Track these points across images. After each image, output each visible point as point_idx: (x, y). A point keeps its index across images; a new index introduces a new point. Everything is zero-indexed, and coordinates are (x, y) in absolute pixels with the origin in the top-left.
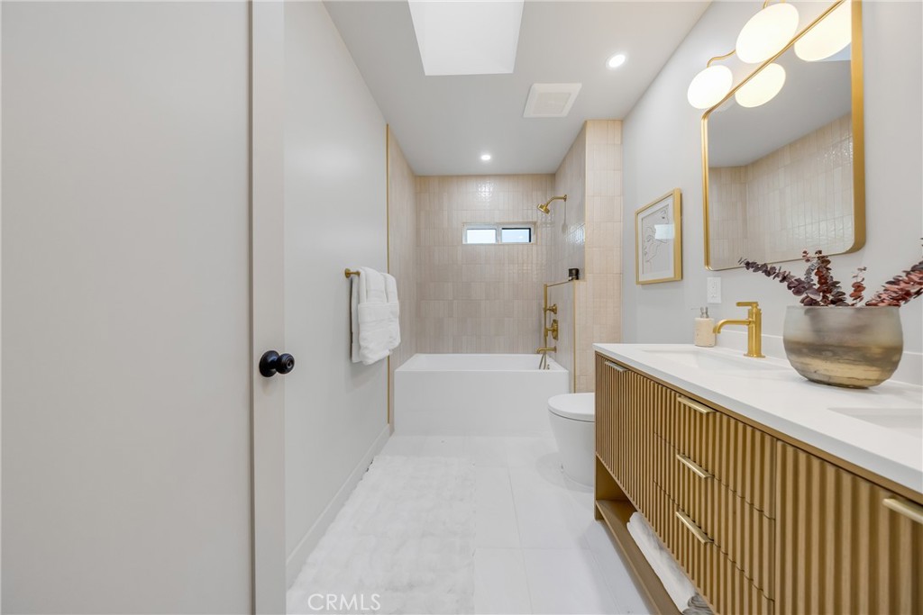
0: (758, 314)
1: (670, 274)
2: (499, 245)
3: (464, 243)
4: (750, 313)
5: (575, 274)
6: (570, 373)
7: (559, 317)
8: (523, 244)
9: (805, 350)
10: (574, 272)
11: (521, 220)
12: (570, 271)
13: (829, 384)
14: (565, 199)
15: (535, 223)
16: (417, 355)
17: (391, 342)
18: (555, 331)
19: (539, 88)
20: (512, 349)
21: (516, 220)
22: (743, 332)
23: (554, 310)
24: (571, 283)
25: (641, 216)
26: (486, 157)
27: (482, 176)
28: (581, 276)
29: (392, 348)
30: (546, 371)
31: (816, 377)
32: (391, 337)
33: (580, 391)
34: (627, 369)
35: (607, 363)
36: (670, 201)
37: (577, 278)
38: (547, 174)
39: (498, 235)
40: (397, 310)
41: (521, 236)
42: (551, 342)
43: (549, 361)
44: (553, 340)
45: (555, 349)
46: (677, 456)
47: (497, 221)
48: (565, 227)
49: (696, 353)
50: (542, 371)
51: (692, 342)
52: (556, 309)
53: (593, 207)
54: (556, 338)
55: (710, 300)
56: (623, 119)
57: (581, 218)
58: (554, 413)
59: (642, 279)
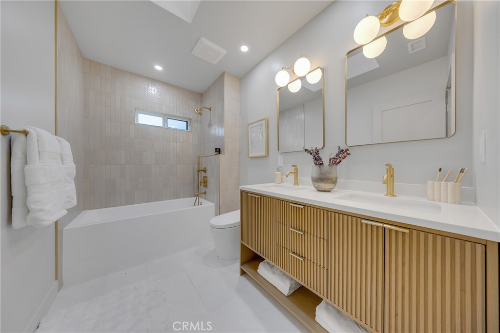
0: (297, 169)
1: (263, 153)
2: (165, 128)
3: (136, 122)
4: (295, 169)
5: (218, 151)
6: (216, 205)
7: (208, 174)
8: (183, 131)
9: (319, 181)
10: (218, 150)
11: (182, 116)
12: (216, 149)
13: (324, 191)
14: (210, 110)
15: (190, 120)
16: (84, 211)
17: (68, 202)
18: (205, 183)
19: (204, 41)
20: (176, 196)
21: (178, 115)
22: (292, 177)
23: (205, 171)
24: (216, 156)
25: (250, 127)
26: (158, 68)
27: (154, 80)
28: (221, 152)
29: (70, 207)
30: (200, 206)
31: (322, 189)
32: (68, 197)
33: (223, 213)
34: (261, 196)
35: (250, 195)
36: (263, 122)
37: (220, 153)
38: (197, 93)
39: (165, 122)
40: (74, 172)
41: (182, 125)
42: (203, 189)
43: (201, 200)
44: (203, 188)
45: (205, 193)
46: (290, 229)
47: (165, 112)
48: (210, 125)
49: (276, 186)
50: (196, 207)
51: (274, 182)
52: (206, 170)
53: (228, 117)
54: (206, 186)
55: (279, 165)
56: (242, 78)
57: (221, 122)
58: (214, 227)
59: (251, 155)
